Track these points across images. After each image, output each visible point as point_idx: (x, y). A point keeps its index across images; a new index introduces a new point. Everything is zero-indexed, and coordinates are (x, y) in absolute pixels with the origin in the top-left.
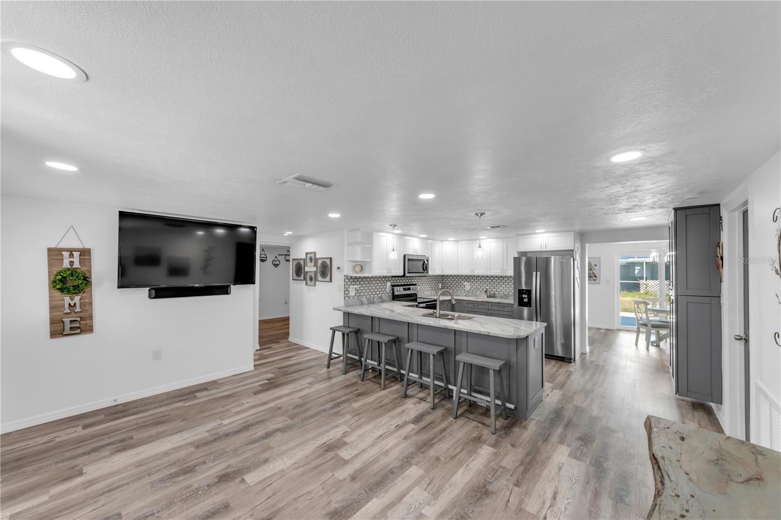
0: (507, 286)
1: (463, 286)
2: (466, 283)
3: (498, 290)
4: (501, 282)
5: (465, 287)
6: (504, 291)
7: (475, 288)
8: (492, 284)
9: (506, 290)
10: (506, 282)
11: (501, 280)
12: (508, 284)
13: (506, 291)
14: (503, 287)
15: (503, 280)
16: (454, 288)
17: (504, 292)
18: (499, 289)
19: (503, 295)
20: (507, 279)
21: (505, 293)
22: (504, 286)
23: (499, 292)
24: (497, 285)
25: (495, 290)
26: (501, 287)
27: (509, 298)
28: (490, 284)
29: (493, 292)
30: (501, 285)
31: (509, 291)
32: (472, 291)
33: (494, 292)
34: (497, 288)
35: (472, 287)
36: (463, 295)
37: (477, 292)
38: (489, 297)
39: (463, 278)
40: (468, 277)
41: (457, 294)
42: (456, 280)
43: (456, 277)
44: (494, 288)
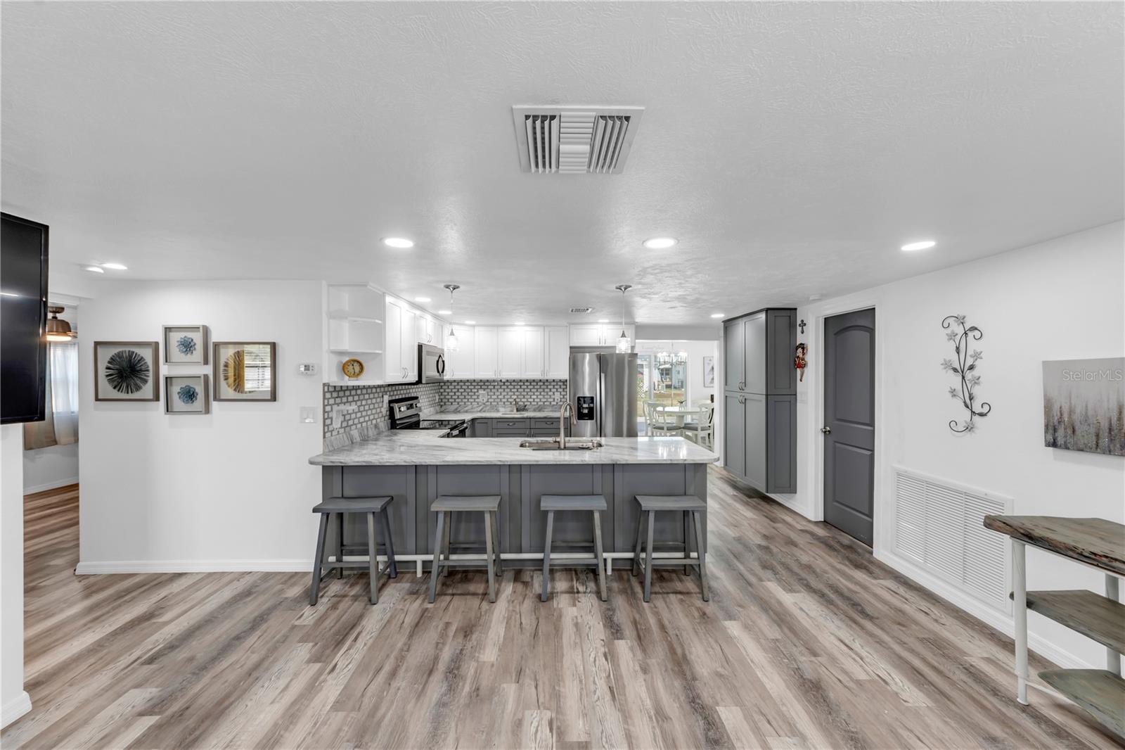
0: (542, 393)
1: (476, 397)
2: (481, 392)
3: (529, 400)
4: (534, 388)
5: (478, 398)
6: (539, 400)
7: (494, 399)
8: (521, 392)
9: (540, 399)
10: (540, 388)
11: (534, 386)
12: (544, 391)
13: (540, 401)
14: (537, 396)
15: (537, 385)
16: (459, 400)
17: (537, 403)
18: (531, 398)
19: (536, 406)
20: (542, 384)
21: (539, 403)
23: (531, 402)
24: (527, 392)
25: (526, 400)
26: (534, 395)
27: (546, 410)
28: (518, 391)
29: (522, 403)
30: (534, 392)
31: (545, 400)
32: (491, 402)
33: (524, 402)
34: (529, 397)
35: (491, 398)
36: (475, 410)
37: (498, 404)
38: (518, 410)
39: (476, 384)
40: (484, 383)
41: (466, 408)
42: (463, 387)
43: (462, 384)
44: (524, 398)
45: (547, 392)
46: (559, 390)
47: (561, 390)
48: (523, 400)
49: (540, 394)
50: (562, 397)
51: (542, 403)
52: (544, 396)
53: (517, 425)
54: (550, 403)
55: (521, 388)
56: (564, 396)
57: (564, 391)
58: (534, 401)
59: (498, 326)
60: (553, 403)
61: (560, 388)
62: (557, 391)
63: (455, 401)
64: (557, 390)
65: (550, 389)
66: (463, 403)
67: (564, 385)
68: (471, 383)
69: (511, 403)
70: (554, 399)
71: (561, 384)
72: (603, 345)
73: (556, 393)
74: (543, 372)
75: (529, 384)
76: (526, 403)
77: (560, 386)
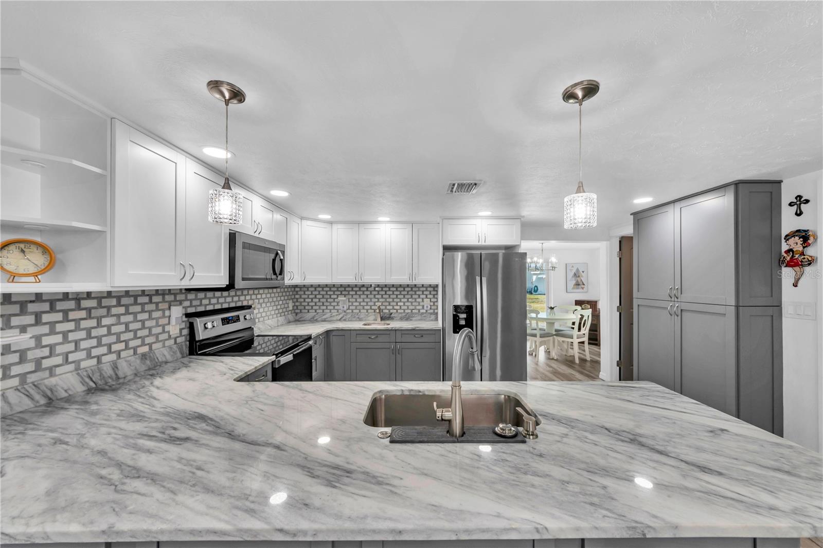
0: (410, 300)
1: (336, 304)
2: (341, 298)
3: (396, 307)
4: (400, 294)
5: (338, 305)
6: (406, 307)
7: (356, 306)
8: (386, 299)
9: (408, 306)
10: (408, 294)
11: (400, 291)
12: (412, 297)
13: (408, 309)
14: (404, 303)
15: (404, 290)
16: (317, 307)
17: (404, 310)
18: (397, 305)
19: (404, 314)
20: (410, 289)
21: (406, 311)
22: (406, 300)
23: (397, 310)
24: (393, 299)
25: (391, 307)
26: (401, 301)
27: (414, 319)
28: (382, 298)
29: (387, 311)
30: (400, 299)
31: (413, 307)
32: (352, 310)
33: (389, 310)
34: (395, 304)
35: (352, 305)
36: (335, 318)
37: (360, 312)
38: (382, 319)
39: (336, 289)
40: (345, 288)
41: (324, 317)
42: (321, 293)
43: (320, 289)
44: (389, 305)
45: (415, 299)
46: (429, 296)
47: (431, 296)
48: (388, 307)
49: (408, 301)
50: (432, 304)
51: (410, 311)
52: (412, 302)
53: (380, 339)
54: (419, 310)
55: (386, 294)
56: (434, 302)
57: (434, 297)
58: (400, 308)
59: (359, 223)
60: (421, 311)
61: (430, 294)
62: (427, 297)
63: (312, 309)
64: (426, 295)
65: (419, 295)
66: (321, 311)
67: (434, 290)
68: (330, 288)
69: (375, 310)
70: (423, 306)
71: (432, 289)
72: (483, 244)
73: (425, 300)
74: (411, 276)
75: (395, 289)
76: (391, 311)
77: (430, 292)
